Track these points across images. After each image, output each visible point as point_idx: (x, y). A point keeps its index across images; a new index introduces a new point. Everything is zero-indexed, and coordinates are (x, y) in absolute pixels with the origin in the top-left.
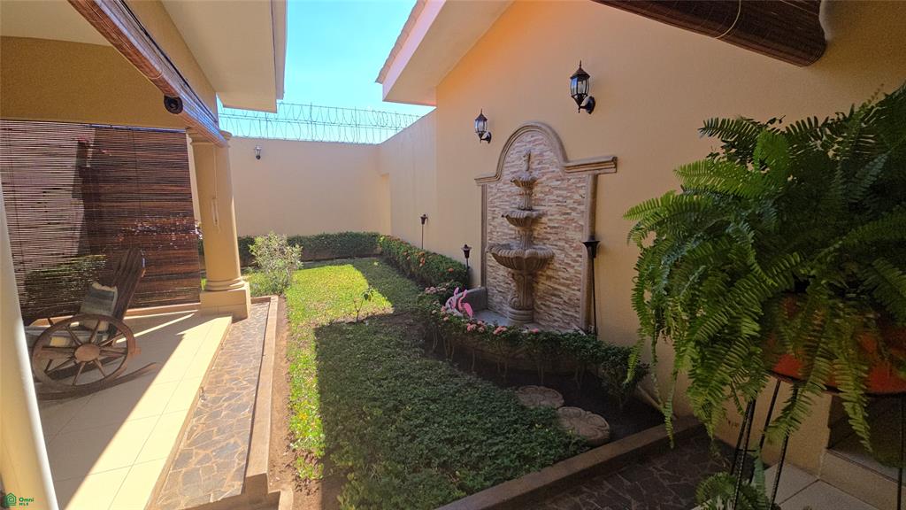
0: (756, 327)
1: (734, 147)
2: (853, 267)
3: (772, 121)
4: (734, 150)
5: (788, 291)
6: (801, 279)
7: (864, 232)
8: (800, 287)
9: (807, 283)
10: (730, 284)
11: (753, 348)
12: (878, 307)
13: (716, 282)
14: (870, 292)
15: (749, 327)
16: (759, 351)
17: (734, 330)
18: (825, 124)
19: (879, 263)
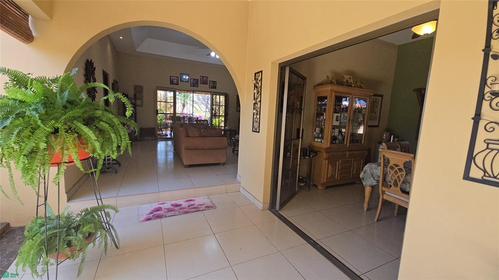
0: (45, 145)
1: (15, 81)
2: (69, 124)
3: (29, 74)
4: (15, 82)
5: (52, 133)
6: (56, 128)
7: (70, 114)
8: (56, 131)
9: (58, 129)
10: (33, 133)
11: (45, 153)
12: (77, 133)
13: (27, 132)
14: (74, 129)
15: (43, 145)
16: (47, 152)
17: (38, 148)
18: (49, 79)
19: (75, 122)
